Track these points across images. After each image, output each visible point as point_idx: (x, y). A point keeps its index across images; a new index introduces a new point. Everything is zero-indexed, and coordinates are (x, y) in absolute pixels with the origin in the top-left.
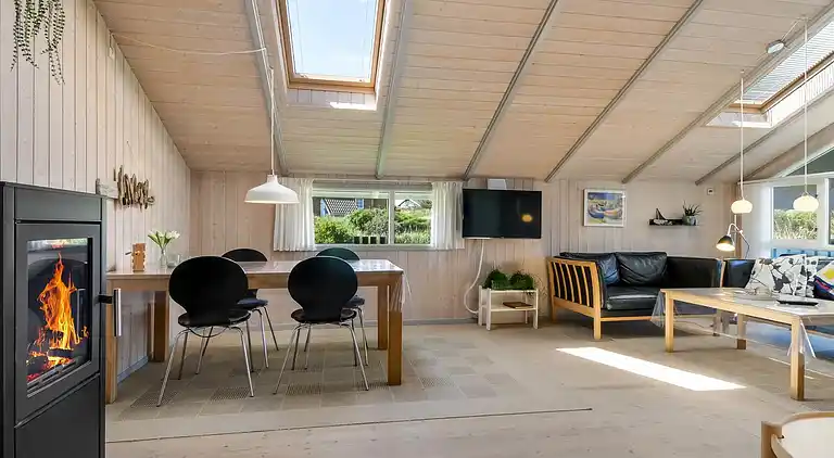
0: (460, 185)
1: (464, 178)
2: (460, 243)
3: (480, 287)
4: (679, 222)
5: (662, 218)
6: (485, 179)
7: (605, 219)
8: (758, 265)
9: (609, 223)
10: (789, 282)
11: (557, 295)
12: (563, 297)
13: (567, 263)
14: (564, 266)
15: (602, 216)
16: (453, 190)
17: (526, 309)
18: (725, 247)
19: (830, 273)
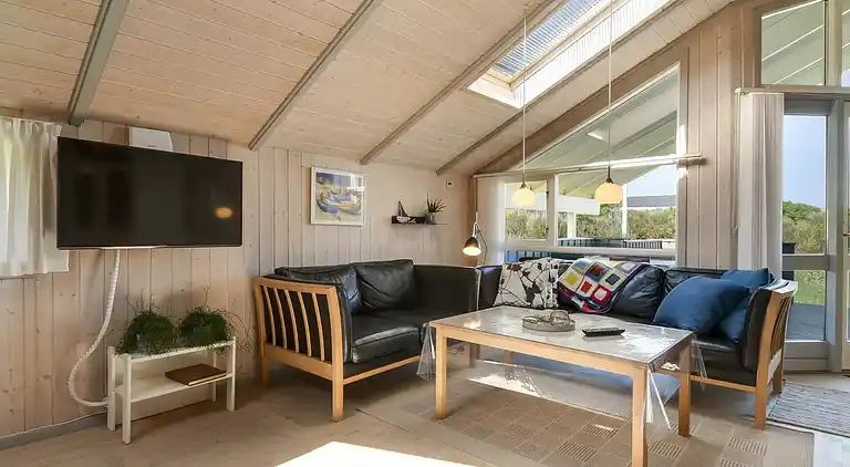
0: (52, 132)
1: (69, 116)
2: (57, 261)
3: (111, 350)
4: (421, 220)
5: (405, 215)
6: (126, 126)
7: (338, 214)
8: (506, 272)
9: (347, 220)
10: (540, 292)
11: (269, 340)
12: (280, 343)
13: (287, 287)
14: (281, 292)
15: (334, 211)
16: (37, 136)
17: (215, 380)
18: (472, 251)
19: (573, 280)
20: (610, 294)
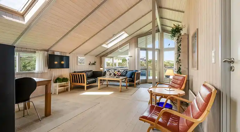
0: (46, 53)
1: (47, 51)
3: (53, 83)
4: (93, 64)
5: (91, 63)
6: (54, 52)
8: (106, 71)
9: (82, 64)
10: (111, 74)
11: (73, 82)
12: (75, 82)
13: (75, 74)
16: (44, 54)
17: (67, 87)
18: (101, 69)
19: (116, 72)
20: (121, 74)
